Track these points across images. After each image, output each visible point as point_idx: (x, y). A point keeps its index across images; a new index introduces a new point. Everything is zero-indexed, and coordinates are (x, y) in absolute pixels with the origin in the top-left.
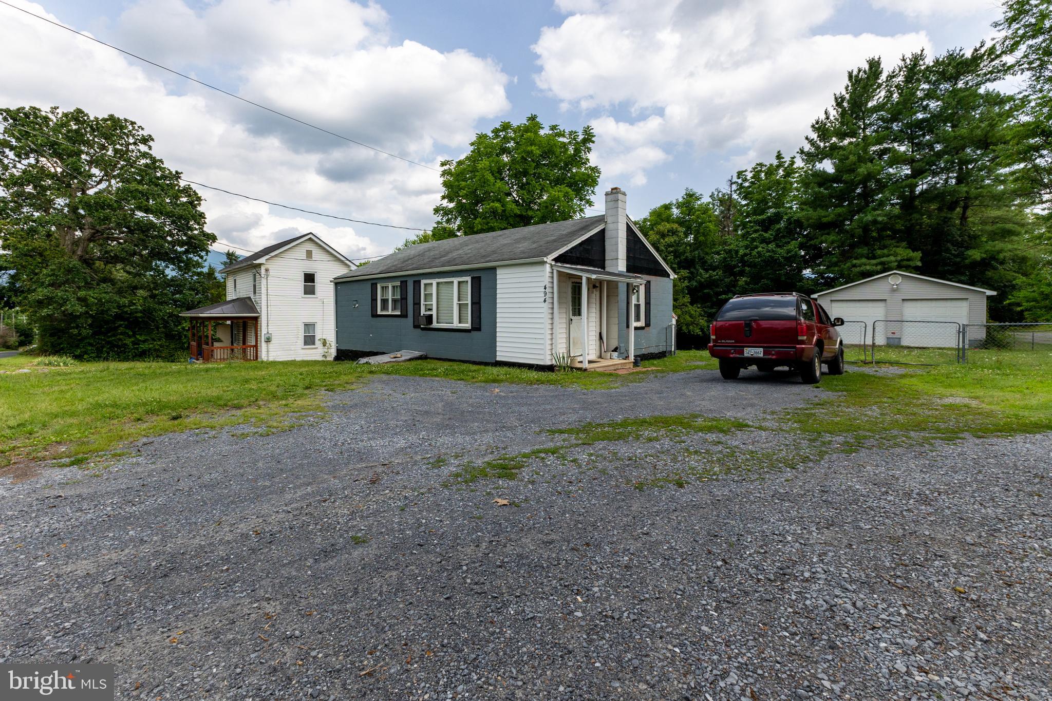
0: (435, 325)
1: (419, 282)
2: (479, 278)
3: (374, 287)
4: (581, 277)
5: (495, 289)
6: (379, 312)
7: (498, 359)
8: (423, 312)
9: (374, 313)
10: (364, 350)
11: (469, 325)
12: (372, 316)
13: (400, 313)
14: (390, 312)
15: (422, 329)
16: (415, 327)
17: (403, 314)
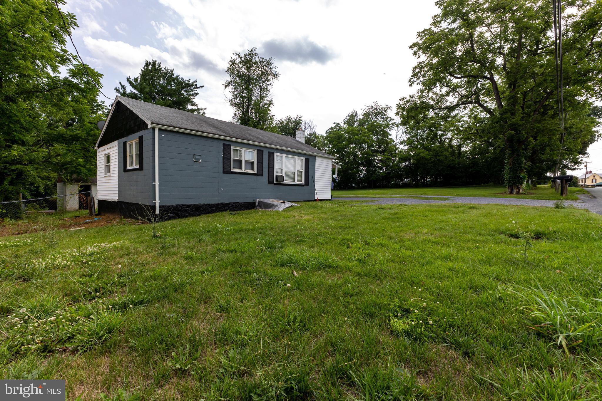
0: (285, 181)
1: (273, 154)
2: (308, 159)
3: (227, 146)
5: (315, 166)
6: (233, 170)
7: (316, 198)
8: (275, 174)
9: (226, 171)
10: (211, 203)
11: (303, 183)
12: (224, 172)
13: (256, 172)
14: (243, 170)
15: (275, 184)
16: (269, 182)
17: (260, 174)
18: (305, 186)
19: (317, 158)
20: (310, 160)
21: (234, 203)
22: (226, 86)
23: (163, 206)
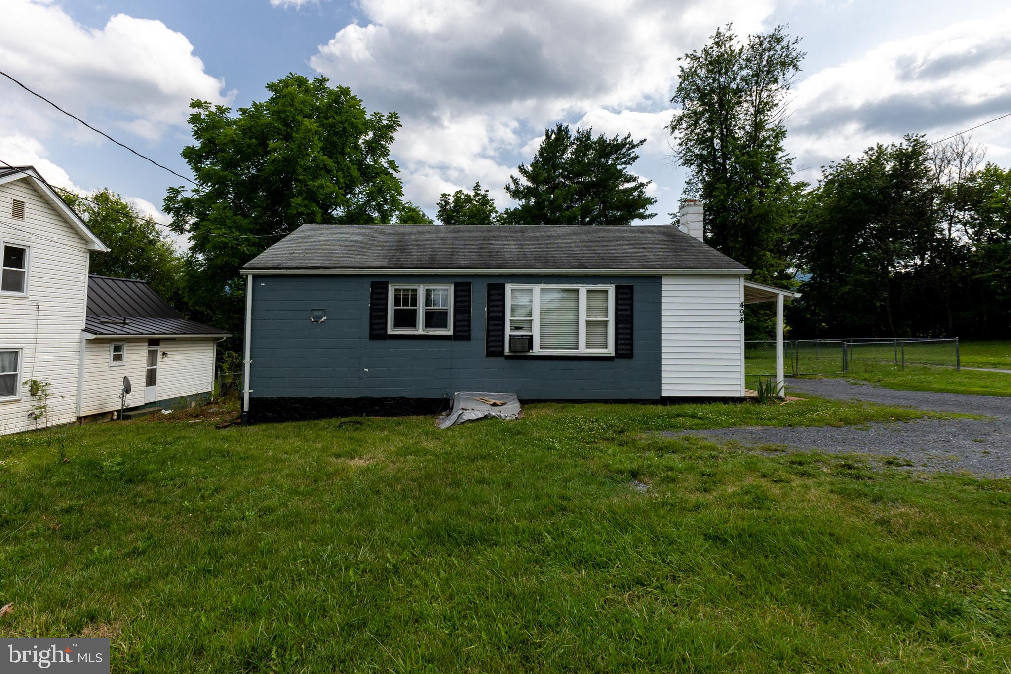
0: (537, 350)
1: (503, 287)
2: (631, 288)
3: (379, 287)
4: (775, 296)
5: (660, 303)
6: (390, 331)
7: (664, 394)
8: (508, 332)
9: (377, 332)
10: (343, 396)
11: (610, 350)
12: (373, 337)
13: (451, 333)
14: (420, 331)
15: (508, 357)
16: (489, 354)
17: (463, 333)
18: (616, 361)
19: (665, 281)
20: (636, 289)
21: (393, 399)
22: (674, 128)
23: (259, 399)
